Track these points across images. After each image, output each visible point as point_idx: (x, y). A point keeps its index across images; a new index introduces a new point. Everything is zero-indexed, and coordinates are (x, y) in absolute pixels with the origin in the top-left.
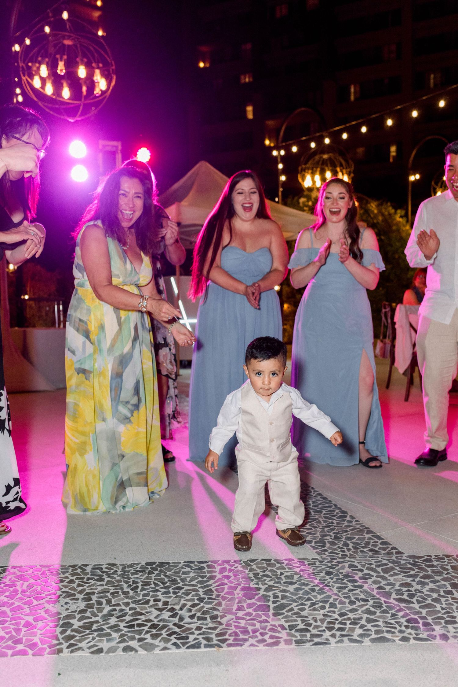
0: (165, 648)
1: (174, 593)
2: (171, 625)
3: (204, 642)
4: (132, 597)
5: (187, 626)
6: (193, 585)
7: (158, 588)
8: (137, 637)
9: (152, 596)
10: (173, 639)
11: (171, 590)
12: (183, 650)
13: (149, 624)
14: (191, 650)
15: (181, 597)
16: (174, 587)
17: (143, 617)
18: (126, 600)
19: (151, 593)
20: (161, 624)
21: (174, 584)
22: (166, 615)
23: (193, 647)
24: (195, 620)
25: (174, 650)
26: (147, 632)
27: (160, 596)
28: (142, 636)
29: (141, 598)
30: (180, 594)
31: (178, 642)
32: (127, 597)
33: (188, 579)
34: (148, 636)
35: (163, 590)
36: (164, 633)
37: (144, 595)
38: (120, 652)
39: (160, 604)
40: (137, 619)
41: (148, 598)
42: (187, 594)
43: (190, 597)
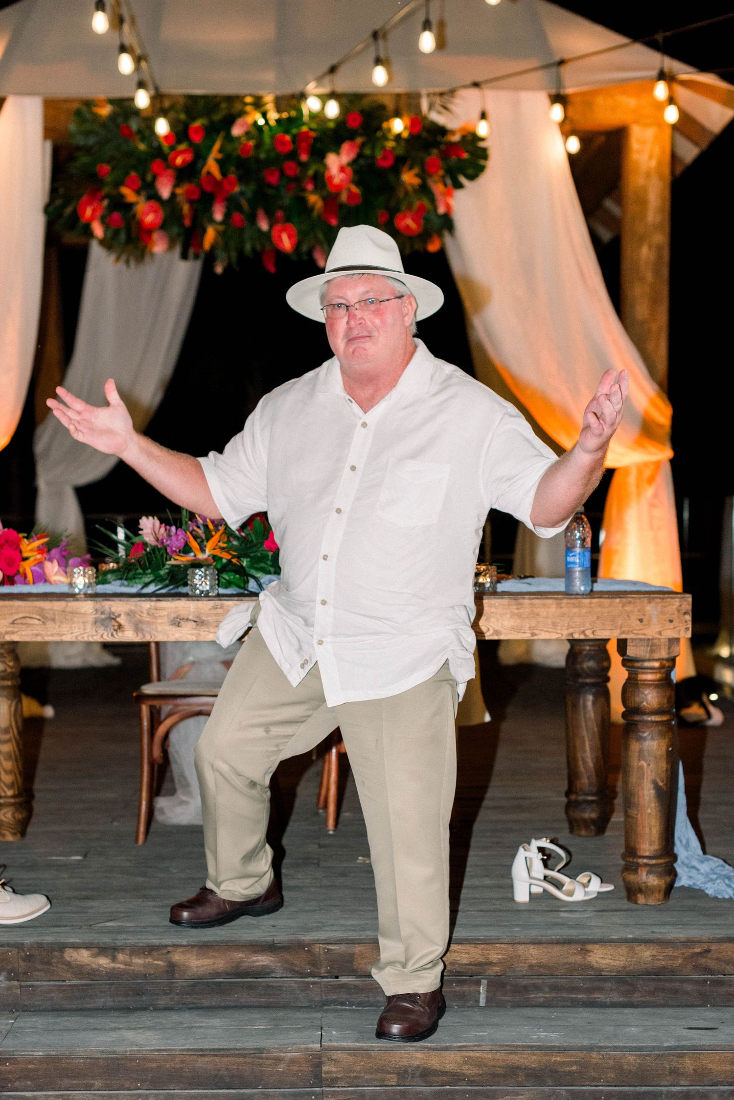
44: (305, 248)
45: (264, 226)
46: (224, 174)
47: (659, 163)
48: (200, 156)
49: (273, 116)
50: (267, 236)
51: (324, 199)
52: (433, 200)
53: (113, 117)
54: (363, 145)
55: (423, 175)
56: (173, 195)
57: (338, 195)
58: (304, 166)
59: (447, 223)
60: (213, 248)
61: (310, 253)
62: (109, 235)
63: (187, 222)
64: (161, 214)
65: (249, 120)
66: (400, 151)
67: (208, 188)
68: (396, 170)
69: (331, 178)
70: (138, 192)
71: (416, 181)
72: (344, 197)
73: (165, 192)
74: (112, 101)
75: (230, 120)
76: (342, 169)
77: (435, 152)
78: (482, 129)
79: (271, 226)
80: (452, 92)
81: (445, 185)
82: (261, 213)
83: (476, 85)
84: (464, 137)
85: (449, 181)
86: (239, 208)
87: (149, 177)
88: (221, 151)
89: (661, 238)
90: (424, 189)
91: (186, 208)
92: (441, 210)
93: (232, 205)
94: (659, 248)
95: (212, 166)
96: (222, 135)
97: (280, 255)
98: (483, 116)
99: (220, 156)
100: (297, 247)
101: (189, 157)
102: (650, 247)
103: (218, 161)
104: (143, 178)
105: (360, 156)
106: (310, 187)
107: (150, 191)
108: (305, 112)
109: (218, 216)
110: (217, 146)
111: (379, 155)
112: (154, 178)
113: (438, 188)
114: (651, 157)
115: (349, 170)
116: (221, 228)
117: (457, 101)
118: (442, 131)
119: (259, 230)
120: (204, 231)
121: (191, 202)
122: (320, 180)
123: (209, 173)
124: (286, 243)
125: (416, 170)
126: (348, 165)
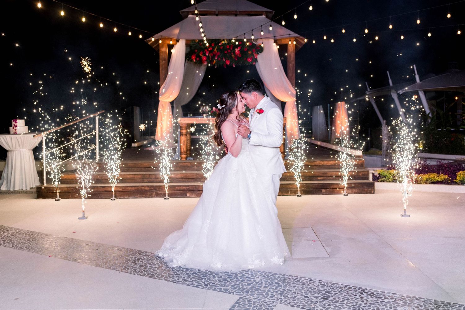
0: (370, 289)
1: (357, 304)
2: (365, 295)
3: (357, 288)
4: (376, 307)
5: (359, 293)
6: (347, 305)
7: (363, 308)
8: (379, 294)
9: (367, 305)
10: (367, 291)
11: (358, 306)
12: (365, 288)
13: (373, 297)
14: (362, 287)
15: (355, 302)
16: (355, 307)
17: (374, 299)
18: (379, 306)
19: (367, 306)
20: (368, 296)
21: (355, 308)
22: (365, 298)
23: (361, 288)
24: (355, 294)
25: (368, 289)
26: (375, 295)
27: (363, 304)
28: (377, 294)
29: (372, 306)
30: (355, 303)
31: (365, 290)
32: (378, 307)
33: (347, 308)
34: (375, 294)
35: (361, 306)
36: (369, 293)
37: (370, 306)
38: (386, 292)
39: (365, 302)
40: (377, 299)
41: (369, 305)
42: (352, 303)
43: (352, 301)
44: (231, 64)
45: (224, 60)
46: (217, 52)
47: (293, 50)
48: (213, 48)
49: (226, 42)
50: (224, 62)
51: (235, 56)
52: (254, 56)
53: (198, 42)
54: (242, 47)
55: (252, 52)
56: (208, 55)
57: (237, 55)
58: (231, 51)
59: (256, 60)
60: (215, 64)
61: (232, 65)
62: (197, 61)
63: (211, 59)
64: (206, 58)
65: (222, 43)
66: (248, 48)
67: (215, 54)
68: (247, 51)
69: (236, 52)
70: (202, 55)
71: (251, 53)
72: (238, 55)
73: (207, 55)
74: (198, 40)
75: (219, 43)
76: (238, 51)
77: (254, 48)
78: (262, 45)
79: (225, 61)
80: (257, 39)
81: (256, 54)
82: (224, 58)
83: (261, 38)
84: (259, 46)
85: (257, 53)
86: (220, 57)
88: (217, 48)
89: (294, 63)
90: (252, 54)
91: (210, 57)
92: (255, 58)
93: (218, 56)
94: (294, 64)
96: (218, 45)
97: (227, 65)
98: (262, 43)
100: (230, 64)
101: (211, 49)
102: (292, 64)
103: (216, 49)
104: (203, 52)
105: (241, 49)
106: (232, 54)
107: (205, 55)
108: (232, 42)
109: (216, 59)
110: (216, 47)
111: (244, 48)
112: (205, 52)
113: (255, 54)
114: (292, 49)
115: (239, 51)
117: (258, 40)
118: (255, 45)
119: (223, 61)
120: (213, 61)
121: (211, 56)
122: (234, 52)
123: (215, 51)
124: (228, 63)
125: (251, 51)
126: (239, 50)
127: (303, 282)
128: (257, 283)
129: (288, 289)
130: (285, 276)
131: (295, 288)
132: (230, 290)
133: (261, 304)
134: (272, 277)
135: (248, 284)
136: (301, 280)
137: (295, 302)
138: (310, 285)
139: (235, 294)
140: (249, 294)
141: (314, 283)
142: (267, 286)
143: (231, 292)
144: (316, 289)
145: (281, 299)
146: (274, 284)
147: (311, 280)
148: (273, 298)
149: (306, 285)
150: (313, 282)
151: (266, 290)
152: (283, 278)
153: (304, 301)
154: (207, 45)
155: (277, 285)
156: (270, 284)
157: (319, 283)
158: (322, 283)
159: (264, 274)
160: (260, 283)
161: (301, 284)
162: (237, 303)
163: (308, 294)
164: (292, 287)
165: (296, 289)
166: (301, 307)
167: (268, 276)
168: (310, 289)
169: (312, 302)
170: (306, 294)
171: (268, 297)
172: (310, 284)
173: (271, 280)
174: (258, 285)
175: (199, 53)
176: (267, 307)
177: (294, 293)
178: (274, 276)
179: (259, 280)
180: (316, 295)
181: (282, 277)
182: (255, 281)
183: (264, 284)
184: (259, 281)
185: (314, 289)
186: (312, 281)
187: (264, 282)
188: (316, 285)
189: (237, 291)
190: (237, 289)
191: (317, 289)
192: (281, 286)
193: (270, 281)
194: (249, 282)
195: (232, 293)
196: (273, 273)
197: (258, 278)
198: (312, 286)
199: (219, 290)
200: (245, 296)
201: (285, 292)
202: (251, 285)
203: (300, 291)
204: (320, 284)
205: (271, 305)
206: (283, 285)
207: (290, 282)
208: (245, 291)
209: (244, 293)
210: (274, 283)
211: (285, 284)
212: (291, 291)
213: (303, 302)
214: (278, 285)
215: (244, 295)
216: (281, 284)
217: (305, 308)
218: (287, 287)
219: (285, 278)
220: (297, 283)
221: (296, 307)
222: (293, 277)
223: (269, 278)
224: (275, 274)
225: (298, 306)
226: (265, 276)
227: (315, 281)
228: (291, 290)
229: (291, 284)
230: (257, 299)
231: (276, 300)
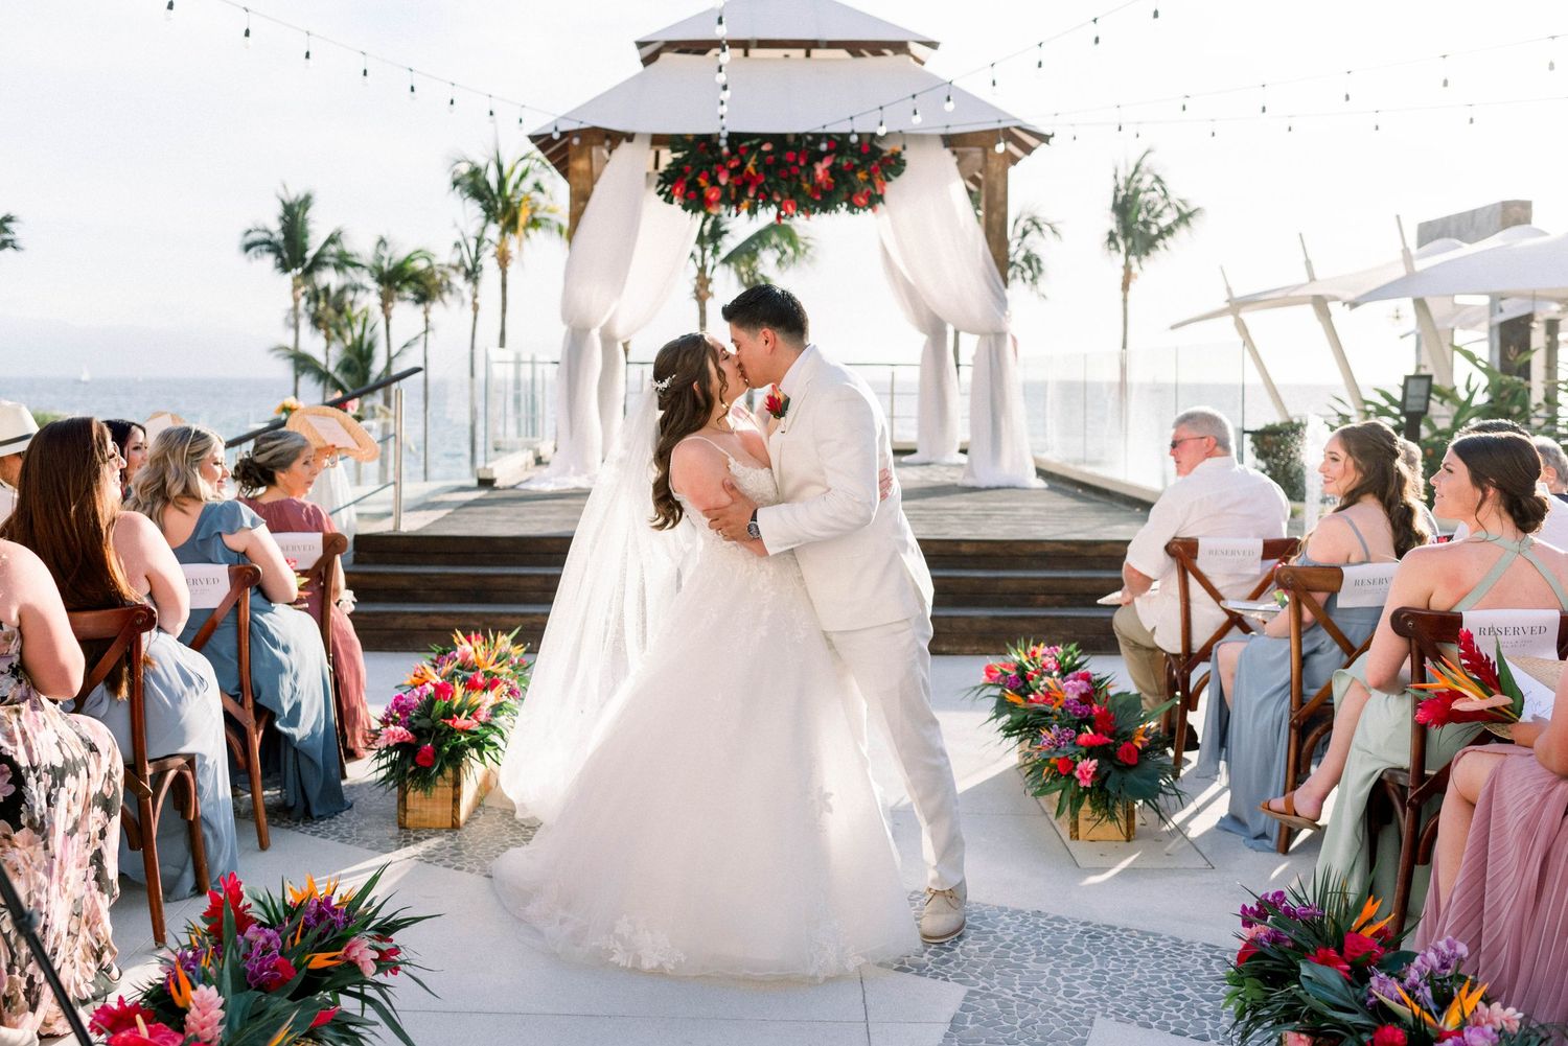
45: (778, 199)
46: (757, 172)
48: (743, 164)
51: (812, 186)
52: (875, 188)
53: (694, 142)
54: (838, 159)
55: (870, 174)
56: (728, 183)
57: (820, 184)
58: (802, 169)
59: (881, 198)
62: (687, 203)
63: (732, 197)
64: (721, 192)
66: (858, 162)
67: (746, 179)
68: (854, 172)
69: (817, 176)
70: (706, 181)
71: (865, 177)
72: (825, 185)
73: (723, 181)
74: (694, 135)
75: (762, 144)
76: (824, 171)
77: (876, 161)
79: (781, 201)
81: (882, 179)
82: (776, 193)
84: (891, 155)
85: (884, 178)
86: (763, 191)
87: (713, 173)
88: (756, 160)
90: (870, 181)
91: (734, 189)
92: (878, 192)
93: (759, 188)
95: (750, 166)
96: (757, 151)
98: (904, 147)
99: (756, 163)
101: (738, 163)
103: (753, 166)
104: (710, 173)
105: (835, 163)
106: (806, 180)
107: (714, 182)
109: (751, 195)
110: (753, 158)
111: (845, 163)
112: (717, 174)
113: (877, 181)
115: (827, 171)
116: (752, 201)
118: (880, 151)
120: (743, 202)
121: (737, 187)
122: (811, 176)
123: (749, 173)
124: (790, 209)
125: (868, 172)
126: (827, 169)
127: (1153, 948)
128: (1009, 947)
129: (1113, 970)
130: (1090, 927)
131: (1136, 967)
132: (930, 966)
133: (1044, 1013)
134: (1049, 928)
135: (981, 950)
136: (1145, 943)
137: (1148, 1011)
138: (1179, 958)
139: (951, 979)
140: (995, 981)
141: (1190, 953)
142: (1044, 956)
143: (936, 973)
144: (1201, 971)
145: (1100, 999)
146: (1065, 952)
147: (1178, 943)
148: (1075, 998)
149: (1167, 958)
150: (1185, 949)
151: (1047, 971)
152: (1085, 933)
153: (1178, 1011)
154: (726, 150)
155: (1075, 956)
156: (1053, 953)
157: (1208, 955)
158: (1217, 954)
159: (1021, 919)
160: (1018, 946)
161: (1151, 955)
162: (964, 1008)
163: (1183, 989)
164: (1124, 962)
165: (1140, 971)
166: (1173, 1028)
167: (1037, 927)
168: (1184, 973)
169: (1202, 1013)
170: (1177, 989)
171: (1060, 994)
172: (1178, 954)
173: (1049, 937)
174: (1012, 954)
175: (697, 175)
176: (1067, 1026)
177: (1136, 982)
178: (1056, 925)
179: (1011, 938)
180: (1209, 991)
181: (1081, 929)
182: (998, 939)
183: (1033, 951)
184: (1013, 941)
185: (1197, 971)
186: (1183, 946)
187: (1032, 944)
188: (1200, 960)
189: (953, 972)
190: (951, 964)
191: (1206, 972)
192: (1088, 958)
193: (1049, 941)
194: (984, 944)
195: (941, 977)
196: (1050, 917)
197: (1006, 931)
198: (1189, 962)
199: (896, 966)
200: (983, 988)
201: (1108, 980)
202: (992, 953)
203: (1153, 978)
204: (1213, 957)
205: (1076, 1019)
206: (1093, 957)
207: (1112, 948)
208: (979, 970)
209: (978, 978)
210: (1062, 948)
211: (1099, 954)
212: (1124, 975)
213: (1175, 1013)
214: (1077, 956)
215: (982, 984)
216: (1086, 952)
217: (1186, 1031)
218: (1109, 962)
219: (1093, 933)
220: (1137, 952)
221: (1156, 1027)
222: (1118, 932)
223: (1043, 931)
224: (1058, 919)
225: (1164, 1027)
226: (1027, 924)
227: (1193, 947)
228: (1123, 972)
229: (1119, 953)
230: (1024, 997)
231: (1088, 1003)
